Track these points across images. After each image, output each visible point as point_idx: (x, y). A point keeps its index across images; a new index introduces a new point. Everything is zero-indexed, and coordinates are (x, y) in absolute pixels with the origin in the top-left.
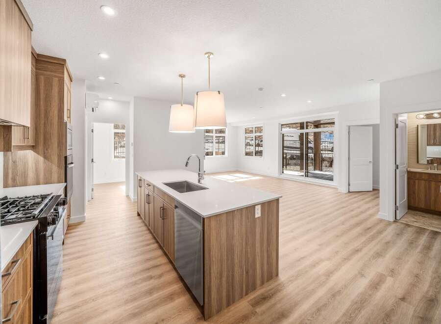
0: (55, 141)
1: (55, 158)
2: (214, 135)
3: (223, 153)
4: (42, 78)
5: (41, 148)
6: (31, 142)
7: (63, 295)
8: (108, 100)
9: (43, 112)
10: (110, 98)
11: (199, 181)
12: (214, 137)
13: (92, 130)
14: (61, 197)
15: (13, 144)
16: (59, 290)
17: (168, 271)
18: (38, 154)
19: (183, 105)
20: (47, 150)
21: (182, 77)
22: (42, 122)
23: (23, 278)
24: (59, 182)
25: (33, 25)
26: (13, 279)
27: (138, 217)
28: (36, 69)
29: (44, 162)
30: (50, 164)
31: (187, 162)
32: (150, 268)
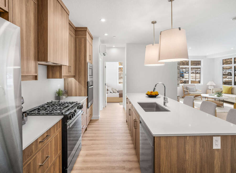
0: (83, 73)
1: (83, 82)
2: (190, 66)
3: (199, 82)
4: (77, 39)
5: (77, 76)
6: (73, 74)
7: (79, 159)
8: (112, 48)
9: (78, 58)
10: (114, 46)
11: (164, 104)
12: (190, 69)
13: (105, 66)
14: (80, 105)
15: (63, 75)
16: (78, 156)
17: (136, 168)
18: (76, 80)
19: (154, 44)
20: (80, 78)
21: (154, 23)
22: (78, 63)
23: (55, 145)
24: (85, 96)
25: (69, 12)
26: (47, 144)
27: (126, 123)
28: (75, 35)
29: (79, 85)
30: (81, 85)
31: (155, 88)
32: (125, 161)
